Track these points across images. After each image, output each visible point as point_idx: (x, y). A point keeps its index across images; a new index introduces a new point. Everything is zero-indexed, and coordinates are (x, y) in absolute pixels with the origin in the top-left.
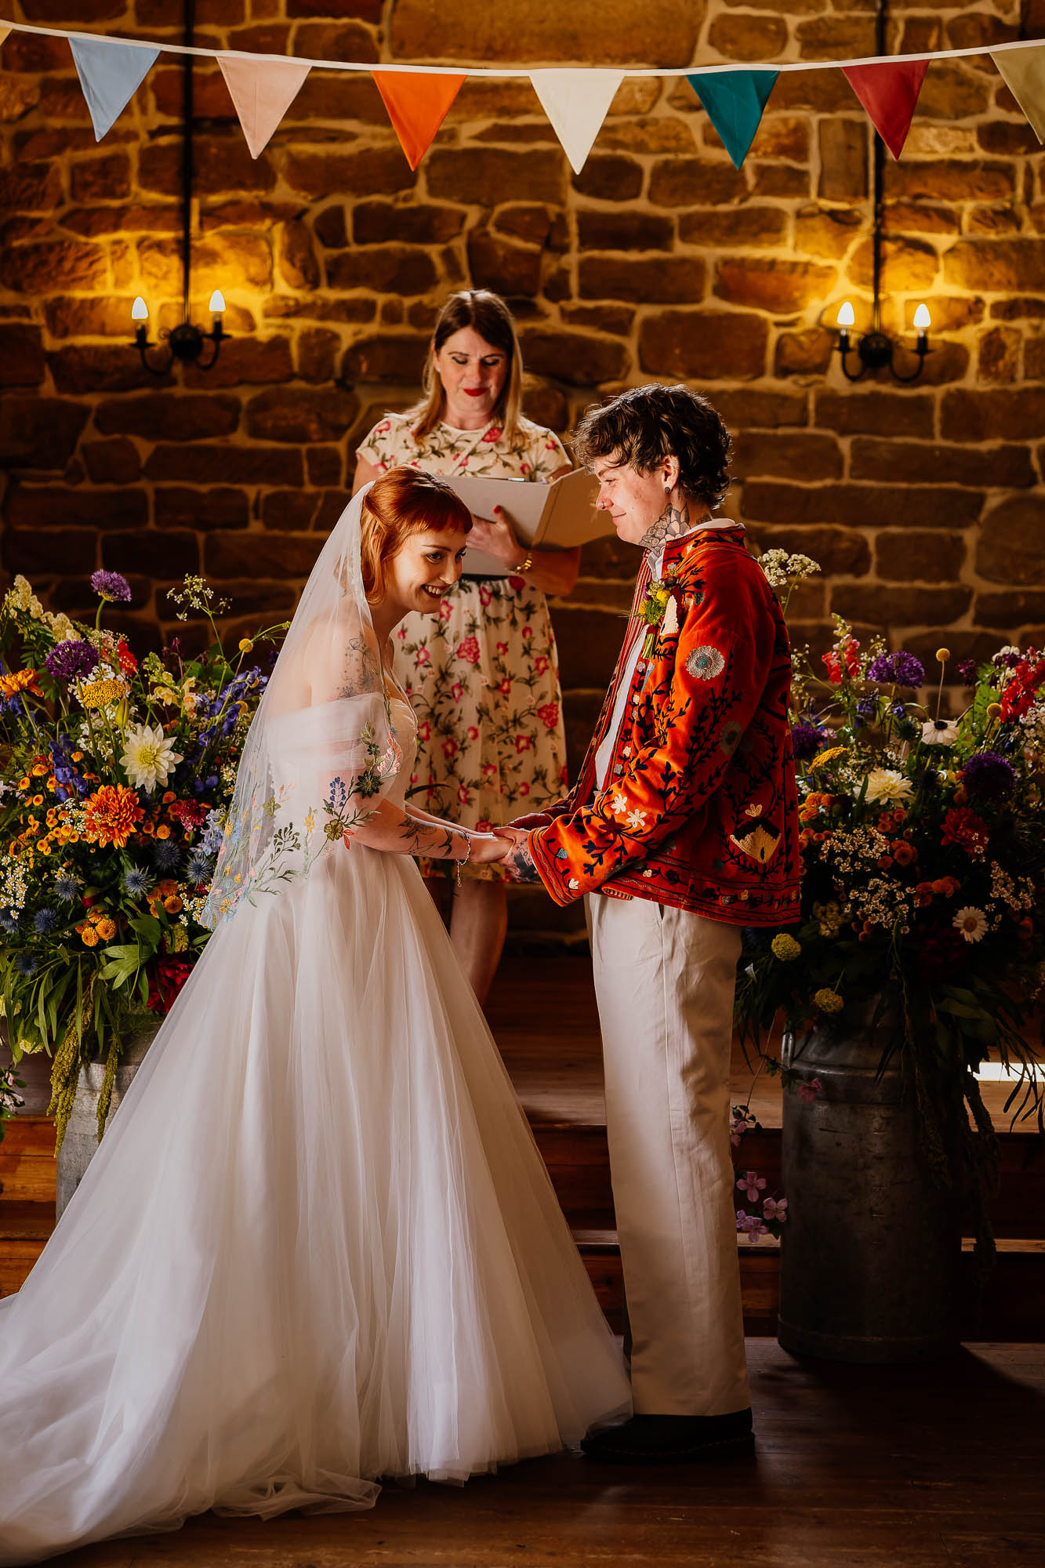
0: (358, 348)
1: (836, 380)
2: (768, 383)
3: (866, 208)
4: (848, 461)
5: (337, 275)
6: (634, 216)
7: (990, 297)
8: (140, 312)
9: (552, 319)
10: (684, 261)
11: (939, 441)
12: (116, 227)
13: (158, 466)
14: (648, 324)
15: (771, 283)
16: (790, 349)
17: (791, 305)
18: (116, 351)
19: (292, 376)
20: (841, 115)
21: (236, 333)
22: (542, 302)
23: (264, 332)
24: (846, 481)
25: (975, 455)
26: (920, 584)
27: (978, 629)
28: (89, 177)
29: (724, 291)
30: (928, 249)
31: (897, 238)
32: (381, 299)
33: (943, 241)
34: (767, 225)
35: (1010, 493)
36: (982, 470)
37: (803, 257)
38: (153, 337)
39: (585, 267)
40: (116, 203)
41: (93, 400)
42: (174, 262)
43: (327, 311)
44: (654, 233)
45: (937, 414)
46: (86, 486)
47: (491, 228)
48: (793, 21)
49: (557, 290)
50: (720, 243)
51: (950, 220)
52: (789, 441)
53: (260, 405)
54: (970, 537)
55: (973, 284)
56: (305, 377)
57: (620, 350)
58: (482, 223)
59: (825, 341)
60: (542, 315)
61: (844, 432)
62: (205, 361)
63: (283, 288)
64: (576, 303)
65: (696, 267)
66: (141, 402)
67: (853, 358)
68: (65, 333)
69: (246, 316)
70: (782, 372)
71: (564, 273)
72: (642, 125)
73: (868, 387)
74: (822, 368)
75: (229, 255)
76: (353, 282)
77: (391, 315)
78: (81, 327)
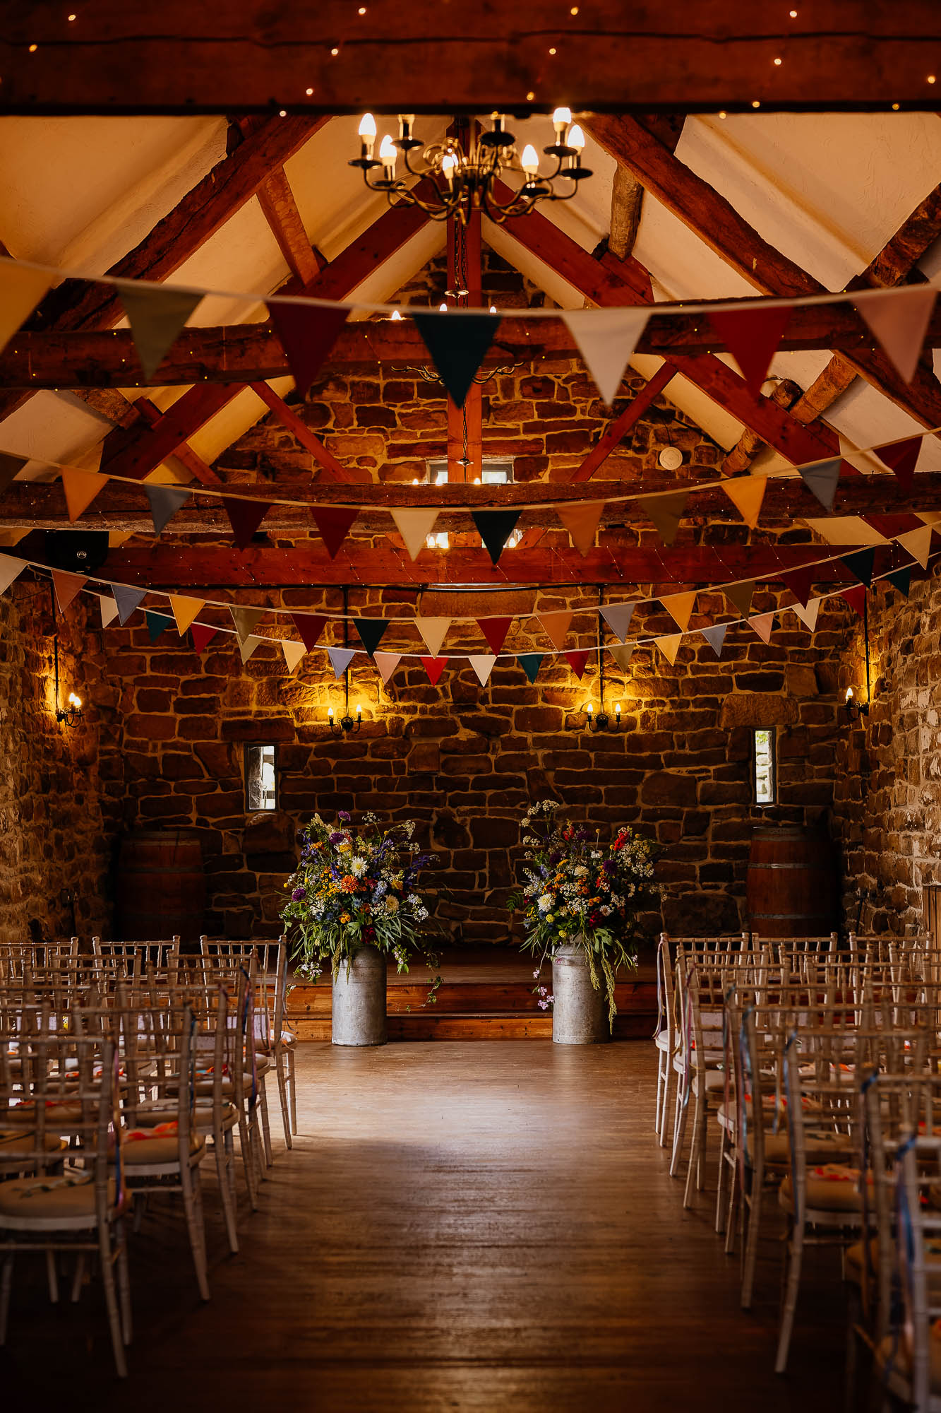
0: (411, 724)
1: (588, 731)
2: (563, 733)
3: (597, 667)
4: (593, 761)
5: (401, 696)
6: (512, 672)
7: (644, 699)
8: (331, 713)
9: (483, 711)
10: (530, 689)
11: (627, 753)
12: (321, 681)
13: (338, 769)
14: (518, 712)
15: (563, 696)
16: (571, 720)
17: (571, 704)
18: (322, 727)
19: (387, 735)
20: (586, 634)
21: (365, 719)
22: (478, 705)
23: (376, 719)
24: (593, 769)
25: (640, 758)
26: (621, 806)
27: (643, 822)
28: (310, 663)
29: (545, 700)
30: (621, 682)
31: (609, 678)
32: (419, 705)
33: (626, 679)
34: (560, 675)
35: (654, 772)
36: (643, 763)
37: (574, 686)
38: (335, 722)
39: (494, 692)
40: (320, 672)
41: (313, 745)
42: (343, 694)
43: (399, 711)
44: (518, 679)
45: (626, 742)
46: (311, 777)
47: (459, 679)
48: (568, 600)
49: (484, 700)
50: (544, 682)
51: (629, 671)
52: (571, 754)
53: (375, 746)
54: (639, 788)
55: (637, 695)
56: (392, 735)
57: (508, 722)
58: (456, 676)
59: (585, 717)
60: (479, 710)
61: (592, 751)
62: (354, 730)
63: (383, 702)
64: (491, 705)
65: (535, 691)
66: (331, 746)
67: (594, 723)
68: (302, 721)
69: (370, 712)
70: (568, 729)
71: (486, 695)
72: (514, 639)
73: (601, 733)
74: (583, 727)
75: (362, 691)
76: (409, 699)
77: (423, 711)
78: (308, 718)
